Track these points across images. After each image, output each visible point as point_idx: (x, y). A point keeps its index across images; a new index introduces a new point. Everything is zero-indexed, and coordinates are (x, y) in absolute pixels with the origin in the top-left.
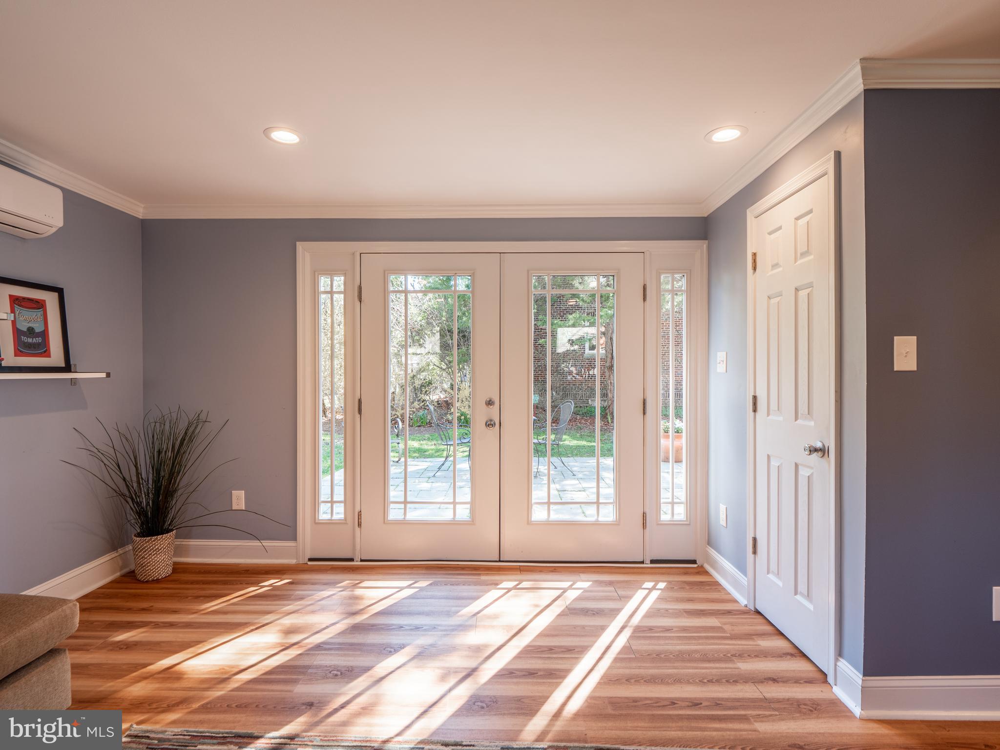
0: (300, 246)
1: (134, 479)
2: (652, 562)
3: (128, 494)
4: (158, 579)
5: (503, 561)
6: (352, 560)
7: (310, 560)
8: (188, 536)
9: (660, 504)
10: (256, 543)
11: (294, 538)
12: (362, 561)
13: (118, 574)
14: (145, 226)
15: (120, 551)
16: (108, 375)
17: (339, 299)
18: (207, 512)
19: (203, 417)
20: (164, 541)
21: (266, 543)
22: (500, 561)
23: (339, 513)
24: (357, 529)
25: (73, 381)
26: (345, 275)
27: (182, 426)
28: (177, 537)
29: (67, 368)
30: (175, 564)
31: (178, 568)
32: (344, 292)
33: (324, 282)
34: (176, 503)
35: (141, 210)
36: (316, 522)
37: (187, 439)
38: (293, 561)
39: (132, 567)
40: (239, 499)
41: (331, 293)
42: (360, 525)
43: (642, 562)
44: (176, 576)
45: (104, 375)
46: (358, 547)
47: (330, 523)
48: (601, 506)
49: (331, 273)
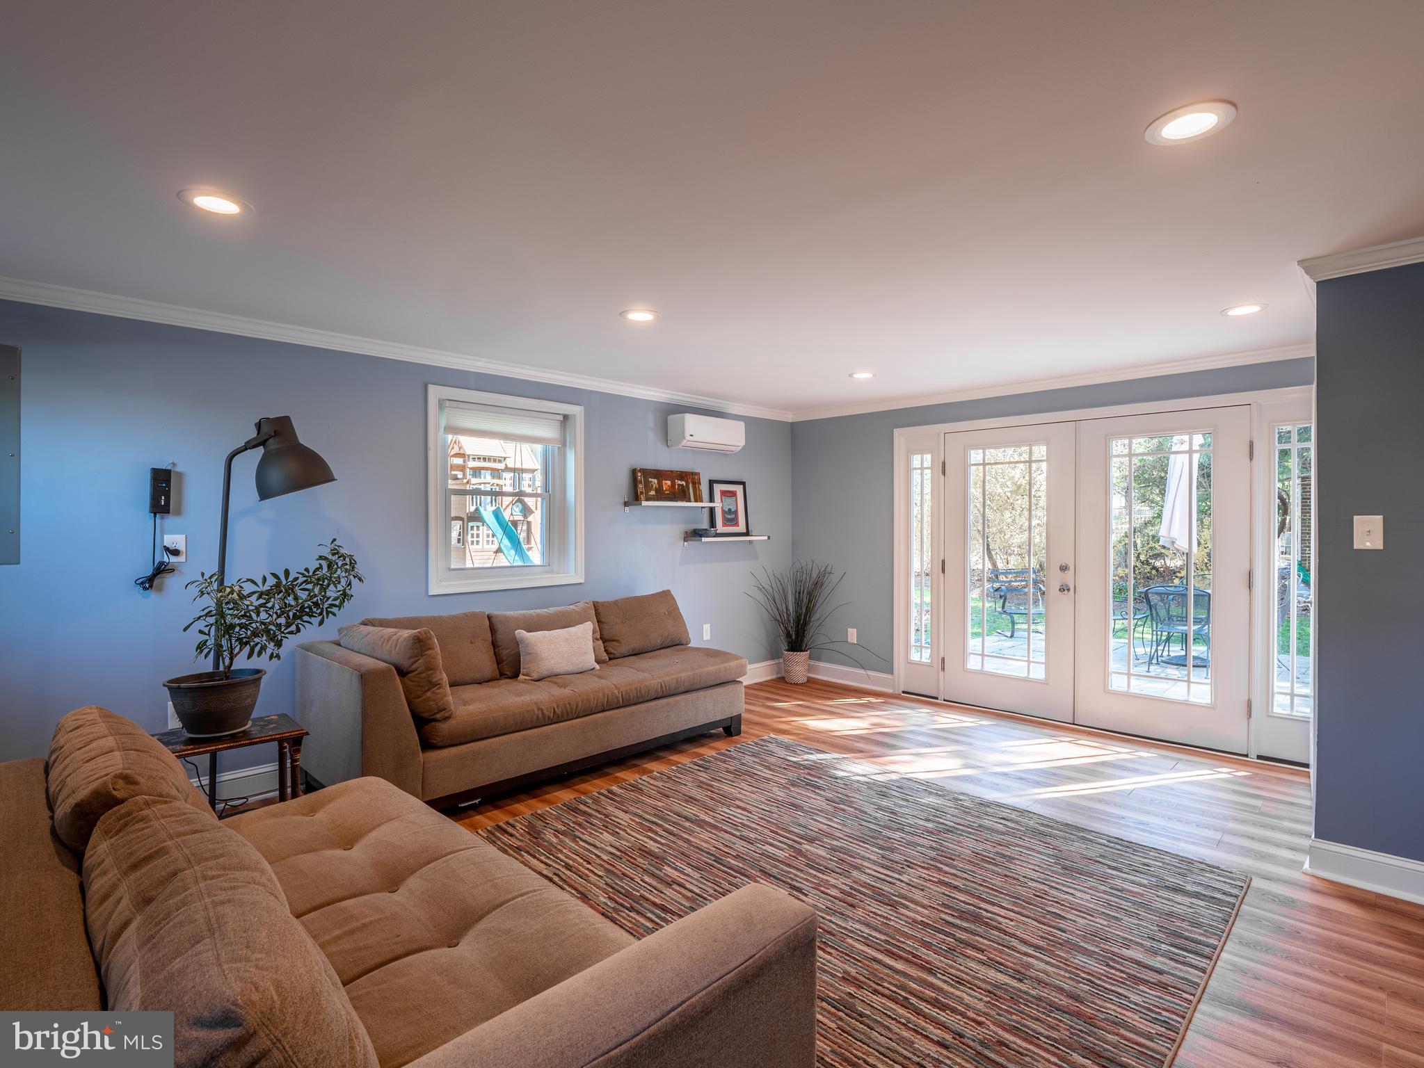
0: (896, 432)
1: (785, 610)
2: (1259, 757)
3: (780, 620)
4: (797, 684)
5: (1077, 725)
6: (937, 698)
7: (903, 692)
8: (819, 659)
9: (1273, 694)
10: (862, 672)
11: (891, 672)
12: (944, 700)
13: (774, 677)
14: (793, 426)
15: (777, 661)
16: (769, 538)
17: (928, 473)
18: (828, 640)
19: (829, 569)
20: (801, 657)
21: (870, 673)
22: (1074, 724)
23: (926, 656)
24: (941, 673)
25: (751, 542)
26: (931, 452)
27: (815, 575)
28: (810, 658)
29: (747, 534)
30: (808, 677)
31: (810, 680)
32: (932, 468)
33: (916, 461)
34: (811, 630)
35: (791, 416)
36: (910, 663)
37: (818, 585)
38: (890, 691)
39: (783, 675)
40: (853, 635)
41: (922, 469)
42: (943, 669)
43: (1246, 756)
44: (809, 684)
45: (766, 538)
46: (942, 688)
47: (919, 664)
48: (1192, 685)
49: (922, 451)
